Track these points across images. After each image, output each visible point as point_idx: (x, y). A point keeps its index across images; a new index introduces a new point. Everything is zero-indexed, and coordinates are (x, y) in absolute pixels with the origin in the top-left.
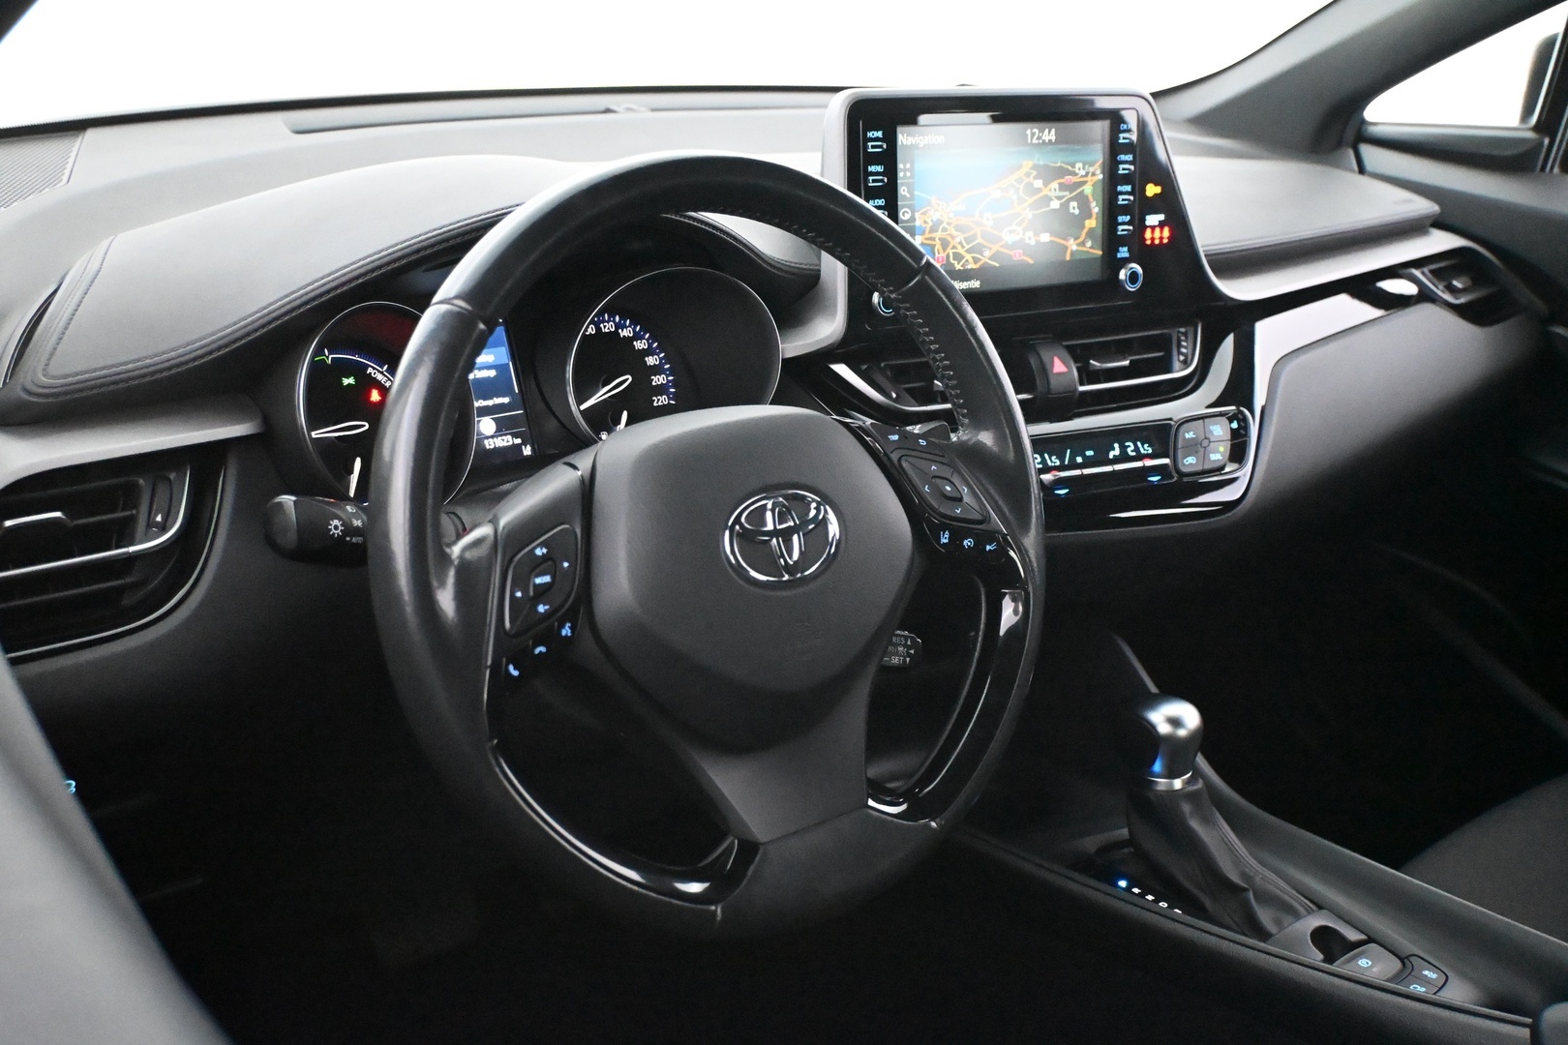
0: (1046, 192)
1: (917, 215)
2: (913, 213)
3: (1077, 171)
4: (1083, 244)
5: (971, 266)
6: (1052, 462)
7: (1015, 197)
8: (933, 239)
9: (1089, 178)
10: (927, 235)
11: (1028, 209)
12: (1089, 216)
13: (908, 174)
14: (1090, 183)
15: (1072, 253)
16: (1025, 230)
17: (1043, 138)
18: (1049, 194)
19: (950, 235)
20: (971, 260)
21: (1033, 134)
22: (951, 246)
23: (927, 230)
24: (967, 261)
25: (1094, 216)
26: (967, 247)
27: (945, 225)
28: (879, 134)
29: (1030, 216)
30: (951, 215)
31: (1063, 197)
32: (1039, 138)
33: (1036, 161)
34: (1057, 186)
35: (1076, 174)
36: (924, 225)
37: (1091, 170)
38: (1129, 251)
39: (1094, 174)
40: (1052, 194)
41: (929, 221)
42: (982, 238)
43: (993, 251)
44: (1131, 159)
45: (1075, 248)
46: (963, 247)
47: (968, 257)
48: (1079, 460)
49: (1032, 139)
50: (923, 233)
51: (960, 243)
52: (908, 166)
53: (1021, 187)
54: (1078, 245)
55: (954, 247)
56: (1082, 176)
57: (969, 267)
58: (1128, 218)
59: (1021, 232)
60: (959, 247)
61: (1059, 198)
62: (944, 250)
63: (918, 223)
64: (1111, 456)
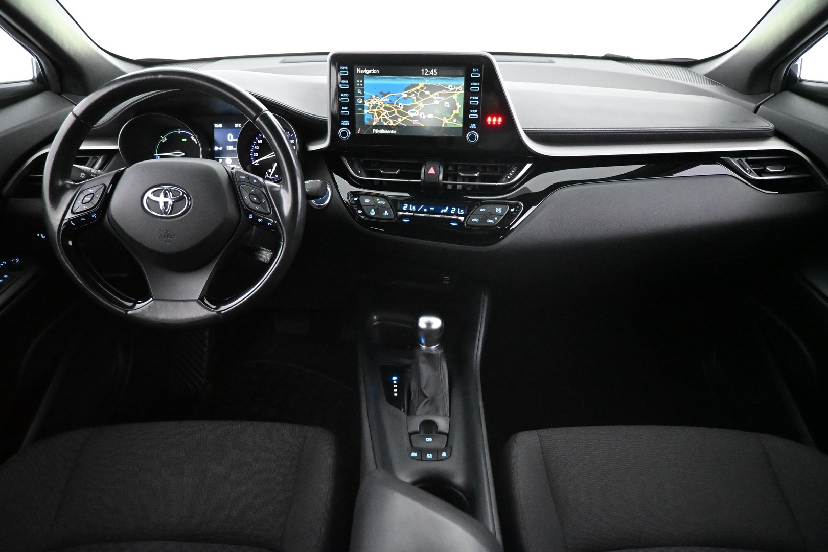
0: (431, 96)
1: (365, 102)
2: (364, 100)
3: (449, 88)
4: (452, 120)
5: (392, 124)
6: (412, 208)
7: (415, 98)
8: (373, 112)
9: (456, 92)
10: (370, 110)
11: (422, 103)
12: (456, 109)
13: (361, 85)
14: (456, 94)
15: (445, 124)
16: (419, 112)
17: (431, 73)
18: (434, 97)
19: (381, 111)
20: (392, 122)
21: (425, 71)
22: (382, 115)
23: (370, 108)
24: (390, 122)
25: (458, 109)
26: (390, 116)
27: (379, 106)
28: (346, 68)
29: (423, 106)
30: (382, 103)
31: (441, 99)
32: (428, 73)
33: (426, 83)
34: (438, 95)
35: (448, 90)
36: (369, 106)
37: (457, 88)
38: (476, 126)
39: (458, 90)
40: (435, 97)
41: (371, 104)
42: (397, 113)
43: (403, 119)
44: (479, 84)
45: (447, 122)
46: (388, 116)
47: (391, 120)
48: (425, 210)
49: (424, 73)
50: (369, 109)
51: (387, 114)
52: (361, 81)
53: (418, 93)
54: (449, 121)
55: (383, 116)
56: (452, 91)
57: (391, 125)
58: (476, 111)
59: (418, 113)
60: (386, 116)
61: (438, 99)
62: (379, 117)
63: (365, 105)
64: (442, 212)
